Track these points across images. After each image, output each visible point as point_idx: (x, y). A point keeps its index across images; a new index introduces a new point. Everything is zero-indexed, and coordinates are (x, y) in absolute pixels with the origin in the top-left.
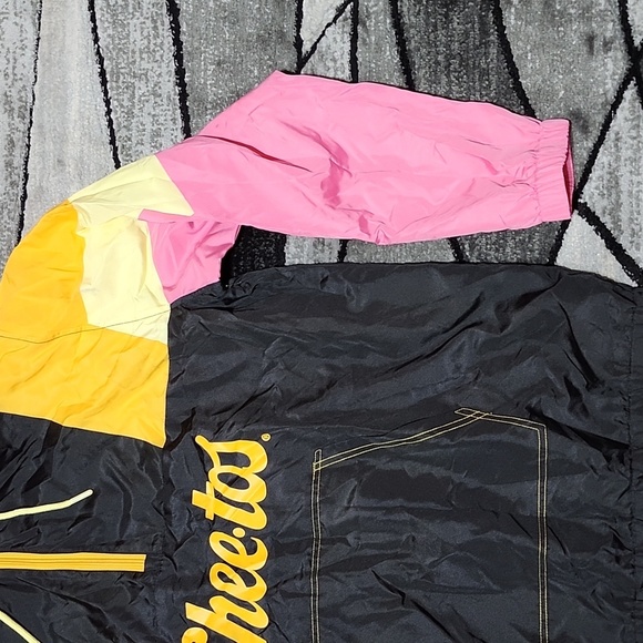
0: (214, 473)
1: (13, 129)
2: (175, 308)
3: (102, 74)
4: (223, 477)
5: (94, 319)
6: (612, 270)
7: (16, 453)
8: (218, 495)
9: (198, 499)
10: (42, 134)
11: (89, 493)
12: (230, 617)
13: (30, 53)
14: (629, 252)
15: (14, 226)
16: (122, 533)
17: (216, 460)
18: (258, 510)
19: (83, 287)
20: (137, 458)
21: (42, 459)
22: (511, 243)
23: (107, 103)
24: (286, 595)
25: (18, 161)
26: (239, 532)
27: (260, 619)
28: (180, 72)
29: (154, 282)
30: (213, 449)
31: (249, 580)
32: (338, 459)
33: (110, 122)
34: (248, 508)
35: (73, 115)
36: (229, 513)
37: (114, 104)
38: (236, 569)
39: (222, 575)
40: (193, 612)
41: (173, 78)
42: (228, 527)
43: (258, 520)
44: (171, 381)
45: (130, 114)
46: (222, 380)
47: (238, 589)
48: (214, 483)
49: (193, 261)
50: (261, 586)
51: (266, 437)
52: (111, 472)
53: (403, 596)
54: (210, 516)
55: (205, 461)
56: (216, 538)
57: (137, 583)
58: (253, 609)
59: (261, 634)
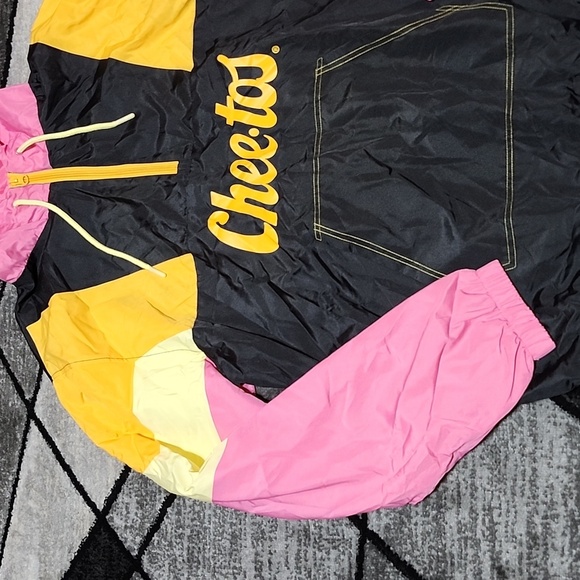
0: (232, 88)
4: (240, 90)
7: (73, 86)
9: (219, 109)
11: (132, 116)
12: (248, 200)
16: (158, 148)
17: (234, 74)
18: (270, 112)
20: (169, 85)
21: (93, 91)
24: (292, 175)
26: (254, 132)
27: (272, 197)
30: (232, 64)
31: (261, 167)
32: (337, 63)
34: (262, 112)
36: (246, 118)
38: (251, 161)
39: (240, 167)
42: (244, 129)
43: (270, 120)
44: (198, 16)
47: (254, 176)
48: (234, 96)
50: (272, 172)
51: (276, 50)
52: (149, 98)
53: (390, 169)
54: (230, 122)
55: (226, 77)
56: (235, 141)
57: (172, 182)
58: (266, 190)
59: (271, 208)
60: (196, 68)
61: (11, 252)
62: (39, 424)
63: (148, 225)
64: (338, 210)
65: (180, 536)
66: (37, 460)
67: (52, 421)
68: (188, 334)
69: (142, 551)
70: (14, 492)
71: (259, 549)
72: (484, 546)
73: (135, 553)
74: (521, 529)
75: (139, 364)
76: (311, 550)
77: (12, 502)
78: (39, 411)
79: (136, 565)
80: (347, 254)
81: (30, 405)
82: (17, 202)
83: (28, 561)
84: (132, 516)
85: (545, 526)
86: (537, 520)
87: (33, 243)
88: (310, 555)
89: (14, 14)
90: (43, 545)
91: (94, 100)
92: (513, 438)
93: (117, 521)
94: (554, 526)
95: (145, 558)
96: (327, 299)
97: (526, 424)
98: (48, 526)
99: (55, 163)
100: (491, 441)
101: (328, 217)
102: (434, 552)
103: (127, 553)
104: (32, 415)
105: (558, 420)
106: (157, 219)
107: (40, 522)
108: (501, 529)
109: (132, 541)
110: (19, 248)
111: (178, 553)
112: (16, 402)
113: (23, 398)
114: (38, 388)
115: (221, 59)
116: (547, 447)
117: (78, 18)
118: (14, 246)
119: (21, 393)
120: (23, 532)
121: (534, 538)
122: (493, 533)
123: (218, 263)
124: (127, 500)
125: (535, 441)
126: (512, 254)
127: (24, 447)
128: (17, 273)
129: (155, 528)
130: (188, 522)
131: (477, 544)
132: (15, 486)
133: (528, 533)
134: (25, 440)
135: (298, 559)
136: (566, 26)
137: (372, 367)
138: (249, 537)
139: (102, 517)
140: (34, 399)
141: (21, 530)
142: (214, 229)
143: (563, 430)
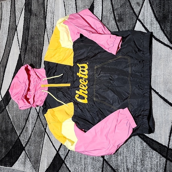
0: (80, 70)
1: (52, 16)
2: (74, 43)
3: (64, 5)
4: (81, 70)
5: (63, 46)
6: (143, 30)
7: (52, 68)
8: (81, 73)
9: (78, 74)
10: (56, 16)
11: (62, 74)
12: (82, 92)
13: (54, 3)
14: (146, 27)
15: (52, 32)
18: (87, 75)
19: (60, 40)
22: (127, 27)
23: (65, 10)
24: (90, 88)
25: (52, 21)
26: (84, 79)
27: (86, 92)
28: (76, 3)
29: (70, 39)
30: (80, 65)
31: (85, 86)
32: (98, 66)
33: (66, 13)
34: (85, 75)
35: (60, 12)
36: (82, 76)
37: (66, 10)
38: (83, 85)
39: (81, 86)
40: (77, 92)
41: (75, 4)
42: (82, 78)
43: (86, 77)
45: (68, 11)
46: (81, 55)
47: (83, 88)
48: (80, 72)
49: (76, 35)
50: (87, 87)
51: (87, 63)
52: (65, 71)
53: (108, 88)
54: (80, 77)
55: (79, 68)
56: (80, 80)
57: (69, 88)
58: (85, 91)
59: (87, 94)
60: (74, 66)
61: (41, 101)
62: (47, 133)
63: (65, 96)
64: (98, 96)
65: (71, 157)
66: (47, 140)
67: (49, 133)
68: (71, 119)
69: (65, 159)
70: (43, 146)
71: (85, 161)
72: (125, 164)
73: (63, 160)
74: (132, 161)
75: (63, 123)
76: (94, 162)
77: (42, 148)
78: (47, 131)
79: (64, 162)
80: (100, 104)
81: (45, 129)
82: (42, 91)
83: (45, 159)
84: (63, 152)
85: (136, 161)
86: (135, 159)
87: (45, 99)
88: (94, 163)
89: (42, 53)
90: (48, 157)
91: (56, 71)
92: (131, 143)
93: (60, 153)
94: (138, 161)
95: (65, 161)
96: (97, 113)
97: (133, 140)
98: (49, 153)
99: (49, 83)
100: (127, 143)
101: (96, 97)
102: (116, 164)
103: (62, 159)
104: (46, 131)
105: (139, 140)
106: (67, 95)
107: (47, 152)
108: (128, 161)
109: (63, 157)
110: (42, 100)
111: (71, 160)
112: (43, 129)
113: (44, 128)
114: (47, 126)
115: (78, 64)
116: (137, 145)
117: (53, 55)
118: (41, 100)
119: (44, 127)
120: (44, 154)
121: (134, 163)
122: (127, 161)
123: (78, 104)
124: (62, 149)
125: (135, 144)
126: (130, 106)
127: (44, 137)
128: (42, 105)
129: (67, 155)
130: (73, 154)
131: (124, 163)
132: (43, 145)
133: (133, 162)
134: (44, 136)
135: (92, 163)
136: (140, 62)
137: (104, 128)
138: (83, 158)
139: (58, 152)
140: (46, 128)
141: (44, 153)
142: (76, 98)
143: (140, 142)
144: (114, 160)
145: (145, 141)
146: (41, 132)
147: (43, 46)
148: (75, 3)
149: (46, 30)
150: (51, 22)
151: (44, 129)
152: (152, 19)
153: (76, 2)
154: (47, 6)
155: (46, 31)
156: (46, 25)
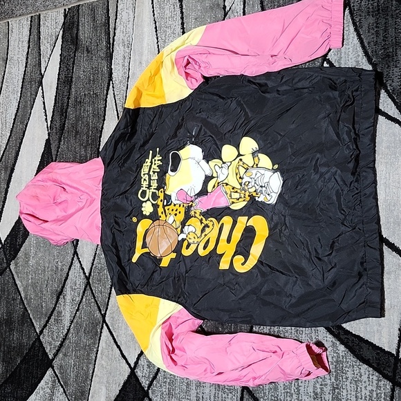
144: (267, 388)
145: (342, 343)
146: (93, 323)
147: (104, 120)
148: (180, 22)
149: (111, 85)
150: (123, 65)
151: (102, 315)
152: (360, 59)
153: (183, 20)
154: (115, 29)
155: (111, 87)
156: (111, 74)
